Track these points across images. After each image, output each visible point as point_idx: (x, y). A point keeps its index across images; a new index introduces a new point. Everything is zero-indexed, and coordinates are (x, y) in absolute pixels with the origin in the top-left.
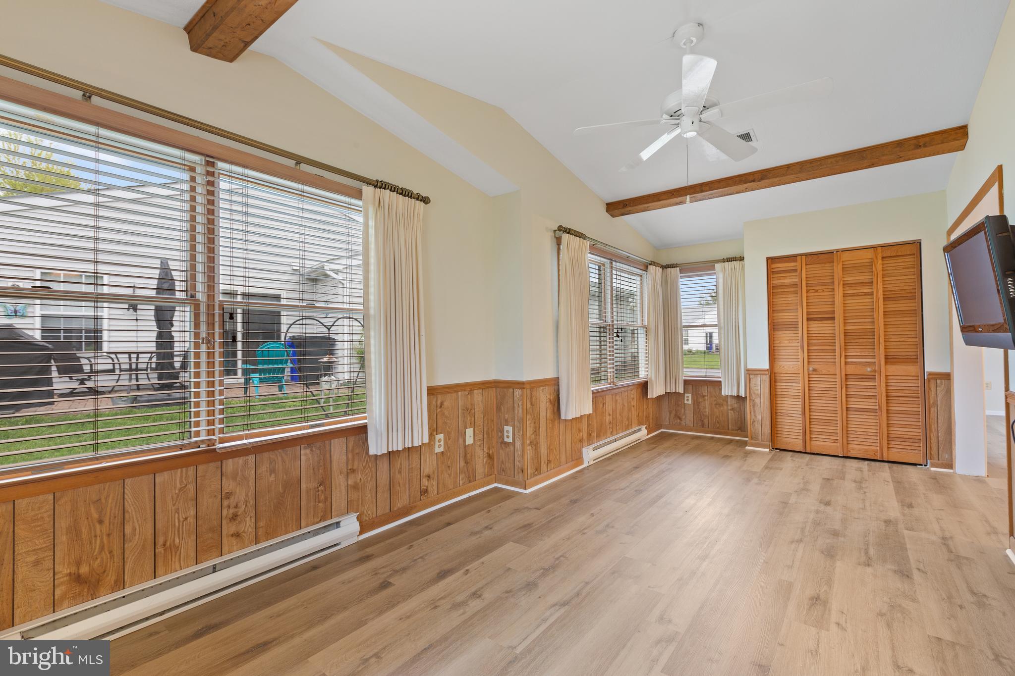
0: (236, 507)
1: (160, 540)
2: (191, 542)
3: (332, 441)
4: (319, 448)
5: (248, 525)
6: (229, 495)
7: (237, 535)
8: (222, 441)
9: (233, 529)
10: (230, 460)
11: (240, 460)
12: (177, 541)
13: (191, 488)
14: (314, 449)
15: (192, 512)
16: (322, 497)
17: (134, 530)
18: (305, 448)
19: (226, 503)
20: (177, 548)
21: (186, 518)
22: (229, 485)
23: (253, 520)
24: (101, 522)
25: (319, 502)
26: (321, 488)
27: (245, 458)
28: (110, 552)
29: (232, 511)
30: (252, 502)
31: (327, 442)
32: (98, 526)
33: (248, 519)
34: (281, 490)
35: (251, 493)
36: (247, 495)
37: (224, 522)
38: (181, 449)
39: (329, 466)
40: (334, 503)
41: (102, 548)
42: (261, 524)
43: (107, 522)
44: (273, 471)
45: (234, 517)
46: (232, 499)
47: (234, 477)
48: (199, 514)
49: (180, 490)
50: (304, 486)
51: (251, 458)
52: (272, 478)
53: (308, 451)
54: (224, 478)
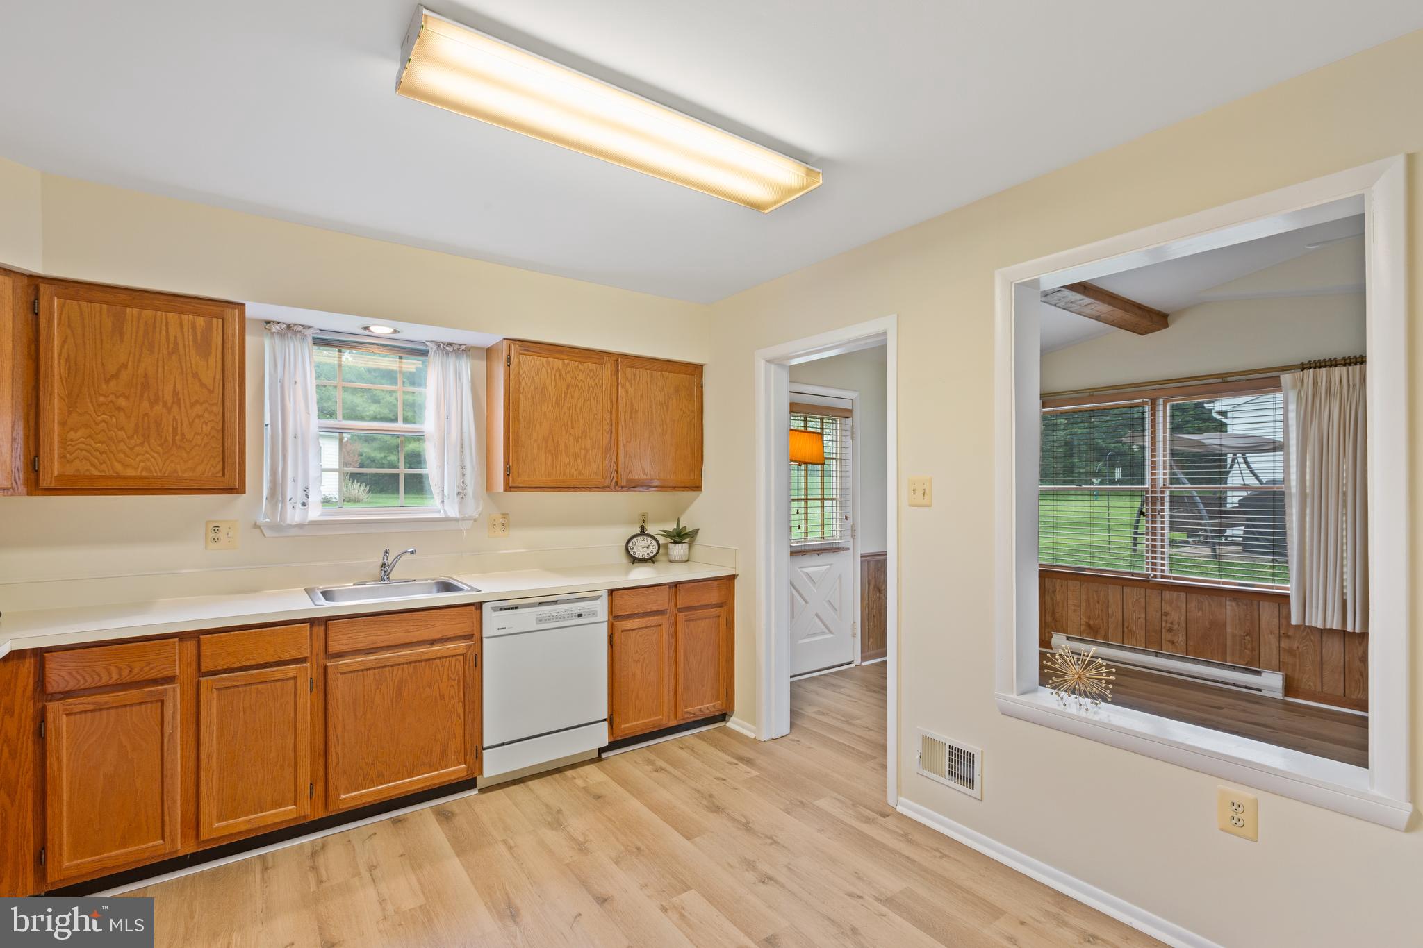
0: (1172, 623)
1: (1126, 624)
2: (1143, 633)
3: (1261, 603)
4: (1246, 605)
5: (1181, 638)
6: (1166, 614)
7: (1172, 643)
8: (1163, 577)
9: (1169, 637)
10: (1168, 592)
11: (1175, 594)
12: (1134, 628)
13: (1142, 600)
14: (1240, 603)
15: (1143, 616)
16: (1249, 646)
17: (1113, 613)
18: (1230, 600)
19: (1164, 618)
20: (1135, 633)
21: (1140, 618)
22: (1166, 608)
23: (1185, 638)
24: (1098, 602)
25: (1246, 649)
26: (1247, 638)
27: (1179, 593)
28: (1102, 619)
29: (1168, 625)
30: (1184, 625)
31: (1255, 602)
32: (1097, 604)
33: (1180, 635)
34: (1208, 626)
35: (1183, 618)
36: (1180, 618)
37: (1163, 630)
38: (1132, 576)
39: (1257, 622)
40: (1262, 655)
41: (1099, 615)
42: (1191, 643)
43: (1101, 602)
44: (1200, 609)
45: (1170, 630)
46: (1169, 617)
47: (1171, 603)
48: (1147, 618)
49: (1137, 600)
50: (1229, 630)
51: (1183, 595)
52: (1200, 614)
53: (1234, 604)
54: (1163, 602)
